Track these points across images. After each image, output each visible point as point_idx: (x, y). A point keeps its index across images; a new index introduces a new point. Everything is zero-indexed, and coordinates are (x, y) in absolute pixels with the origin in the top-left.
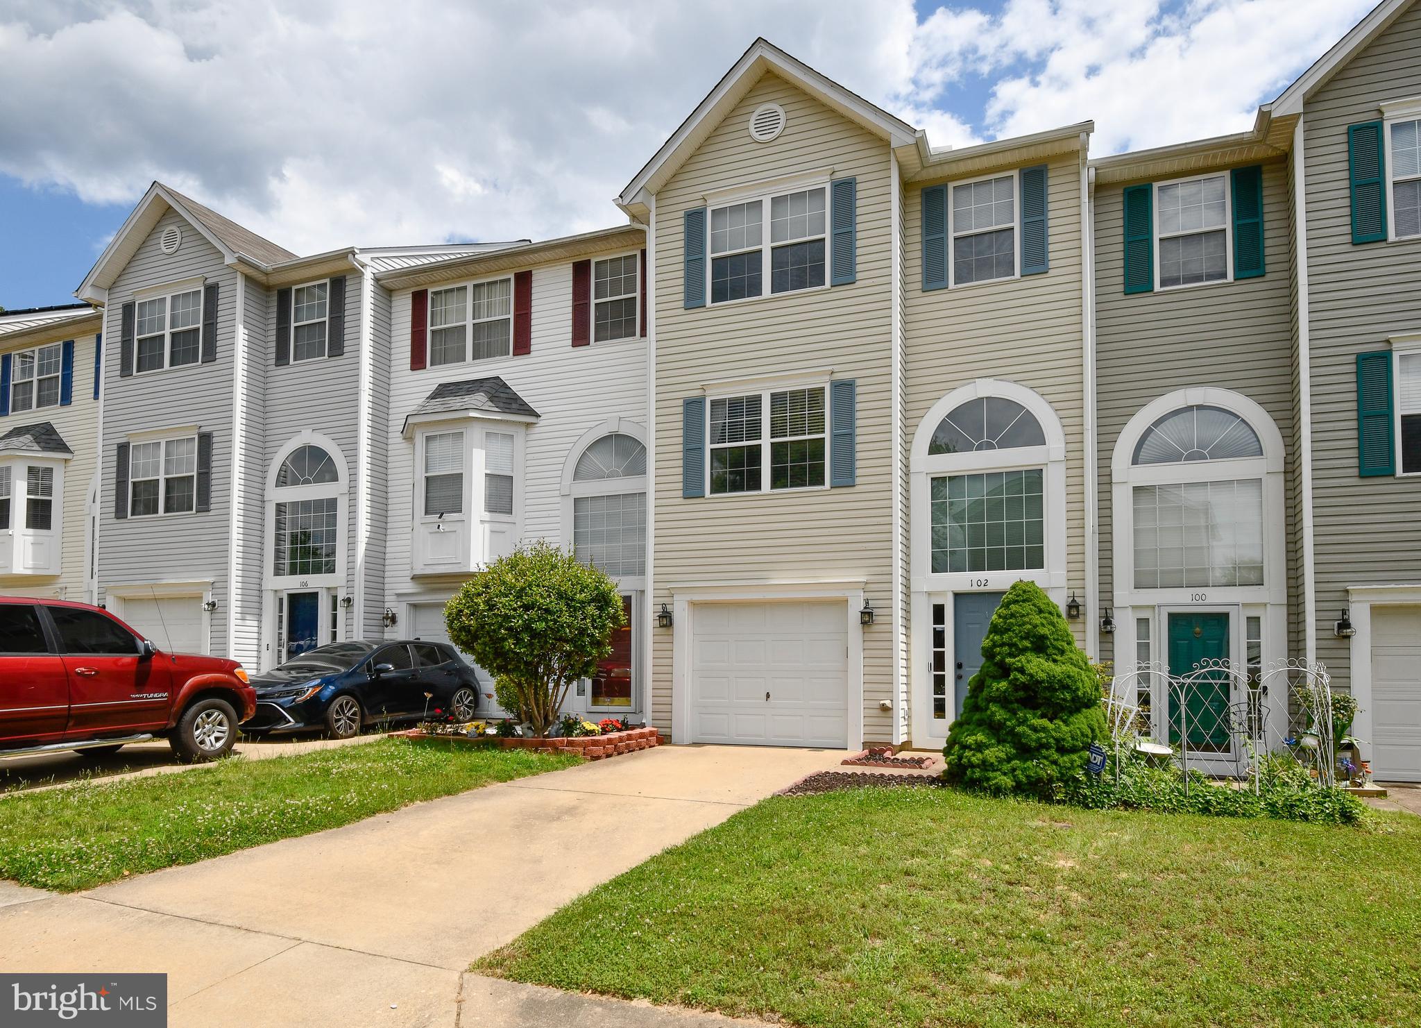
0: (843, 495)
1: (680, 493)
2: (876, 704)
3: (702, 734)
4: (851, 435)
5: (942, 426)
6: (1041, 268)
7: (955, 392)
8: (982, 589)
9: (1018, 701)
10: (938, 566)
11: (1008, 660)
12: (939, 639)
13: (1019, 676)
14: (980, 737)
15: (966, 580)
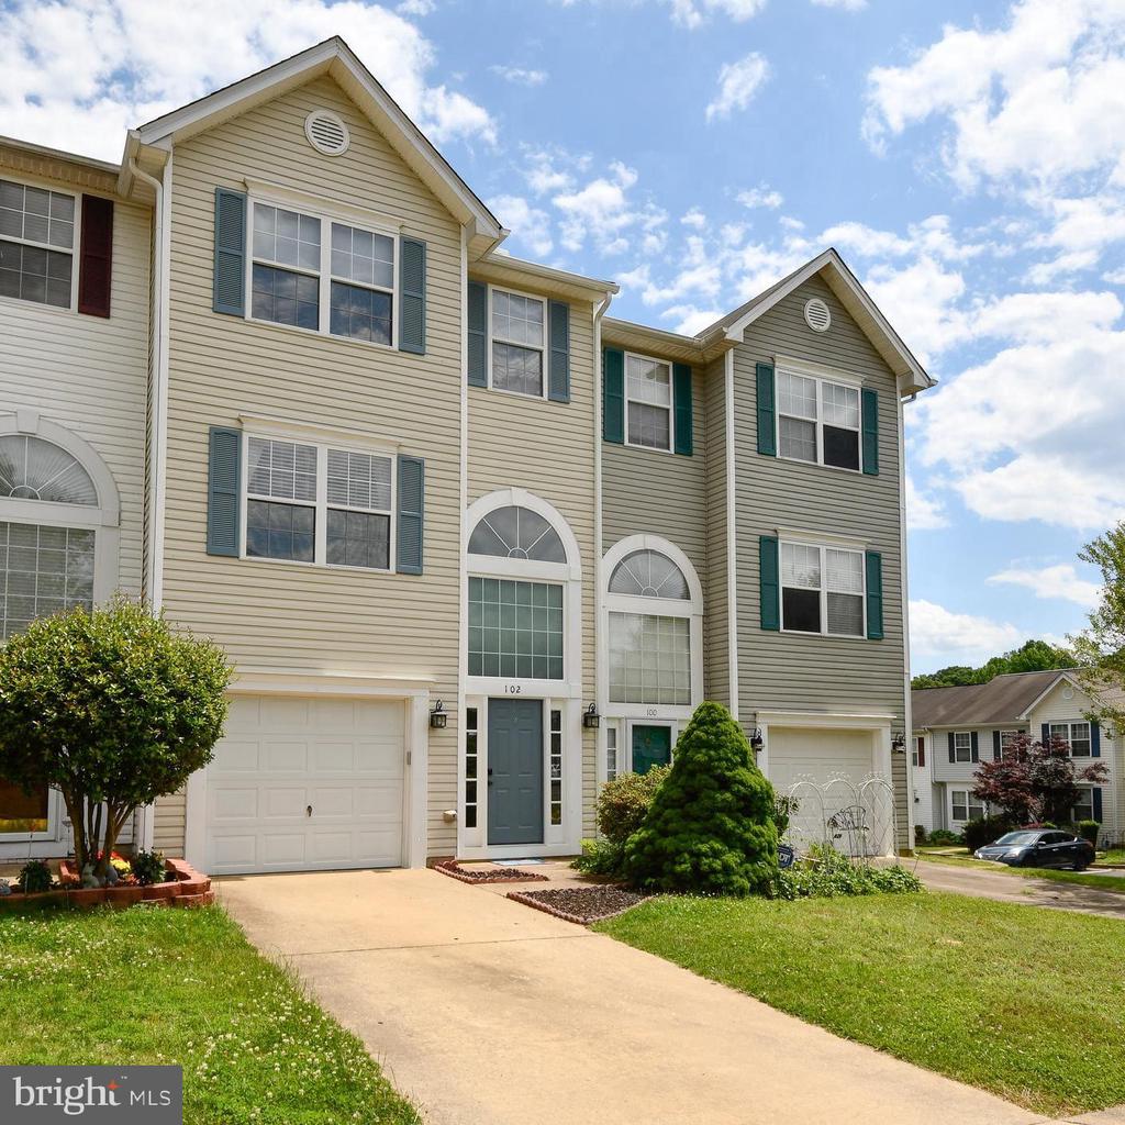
0: (410, 583)
1: (203, 547)
2: (440, 815)
3: (218, 863)
4: (419, 520)
5: (481, 525)
6: (565, 399)
7: (492, 495)
8: (515, 695)
9: (739, 810)
10: (474, 670)
11: (728, 774)
12: (472, 744)
13: (742, 788)
14: (717, 846)
15: (500, 686)
